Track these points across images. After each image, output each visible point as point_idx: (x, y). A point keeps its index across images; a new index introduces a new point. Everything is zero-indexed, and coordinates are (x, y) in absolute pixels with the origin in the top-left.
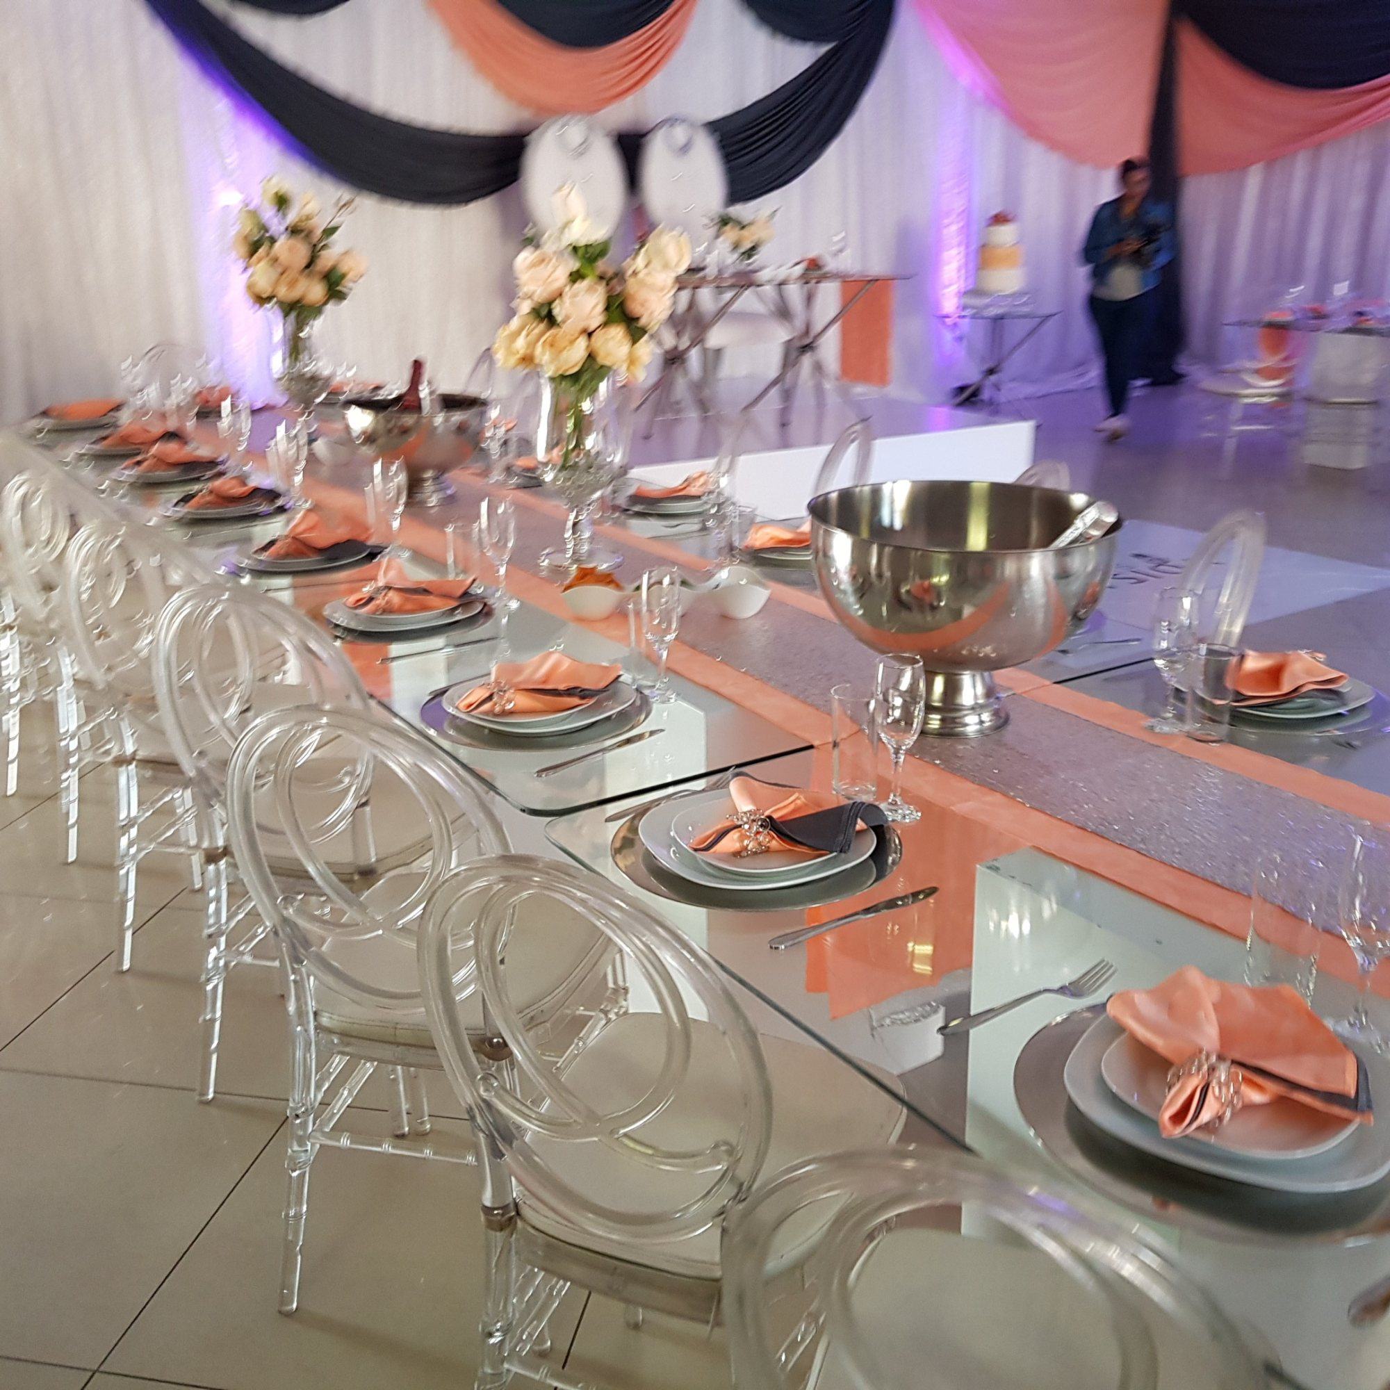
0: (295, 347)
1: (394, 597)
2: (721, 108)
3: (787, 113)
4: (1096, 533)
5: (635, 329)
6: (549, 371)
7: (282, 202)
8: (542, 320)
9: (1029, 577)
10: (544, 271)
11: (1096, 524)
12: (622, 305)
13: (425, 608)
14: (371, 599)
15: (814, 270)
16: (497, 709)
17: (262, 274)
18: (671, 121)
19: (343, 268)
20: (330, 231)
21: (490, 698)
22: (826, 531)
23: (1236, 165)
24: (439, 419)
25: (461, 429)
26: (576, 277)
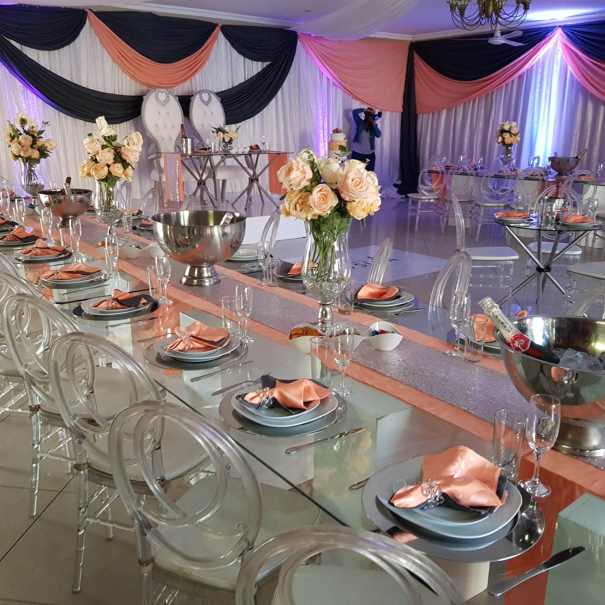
0: (30, 174)
1: (39, 251)
2: (224, 87)
3: (252, 89)
4: (228, 222)
5: (125, 164)
6: (96, 178)
7: (23, 122)
8: (94, 161)
9: (215, 235)
10: (92, 145)
11: (227, 219)
12: (120, 157)
13: (48, 254)
14: (31, 251)
15: (255, 149)
16: (56, 278)
17: (15, 148)
18: (200, 92)
19: (47, 145)
20: (41, 132)
21: (53, 275)
22: (155, 223)
23: (436, 110)
24: (72, 197)
25: (81, 201)
26: (103, 147)
